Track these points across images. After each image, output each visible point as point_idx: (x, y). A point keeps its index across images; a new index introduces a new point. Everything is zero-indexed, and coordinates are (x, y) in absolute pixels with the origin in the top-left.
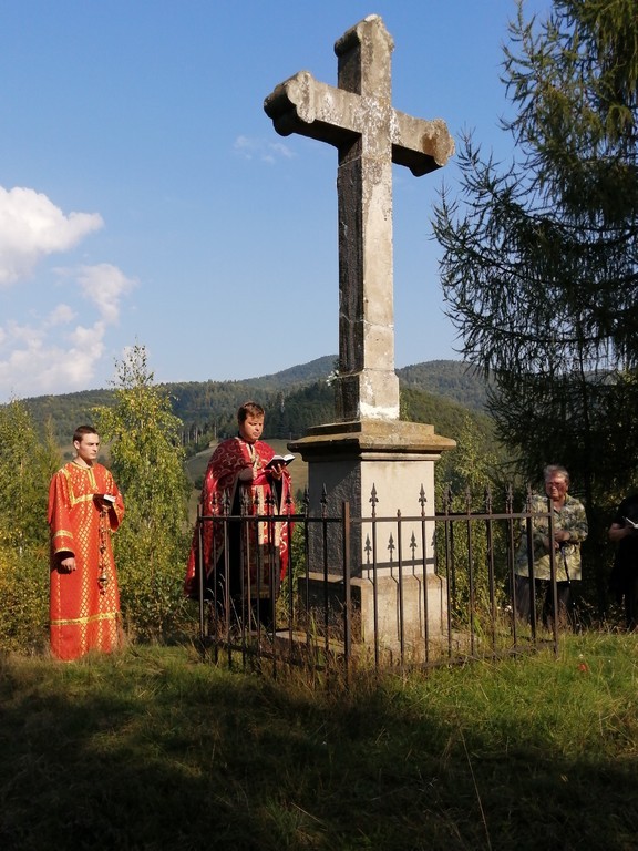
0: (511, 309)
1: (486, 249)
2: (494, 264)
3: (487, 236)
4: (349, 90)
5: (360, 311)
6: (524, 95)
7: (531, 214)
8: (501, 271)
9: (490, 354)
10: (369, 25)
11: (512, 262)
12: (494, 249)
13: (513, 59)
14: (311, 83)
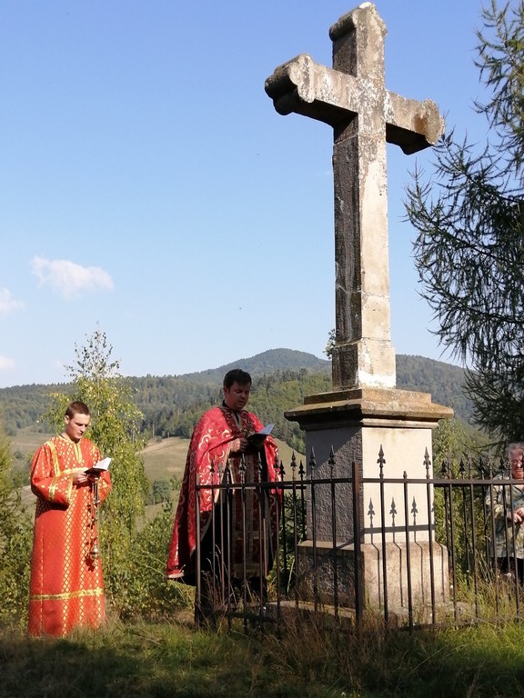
0: (487, 291)
1: (461, 230)
2: (468, 246)
3: (461, 218)
4: (345, 72)
5: (357, 281)
6: (499, 78)
7: (506, 196)
8: (476, 253)
9: (467, 334)
10: (363, 12)
11: (486, 244)
12: (468, 230)
13: (486, 44)
14: (311, 64)
